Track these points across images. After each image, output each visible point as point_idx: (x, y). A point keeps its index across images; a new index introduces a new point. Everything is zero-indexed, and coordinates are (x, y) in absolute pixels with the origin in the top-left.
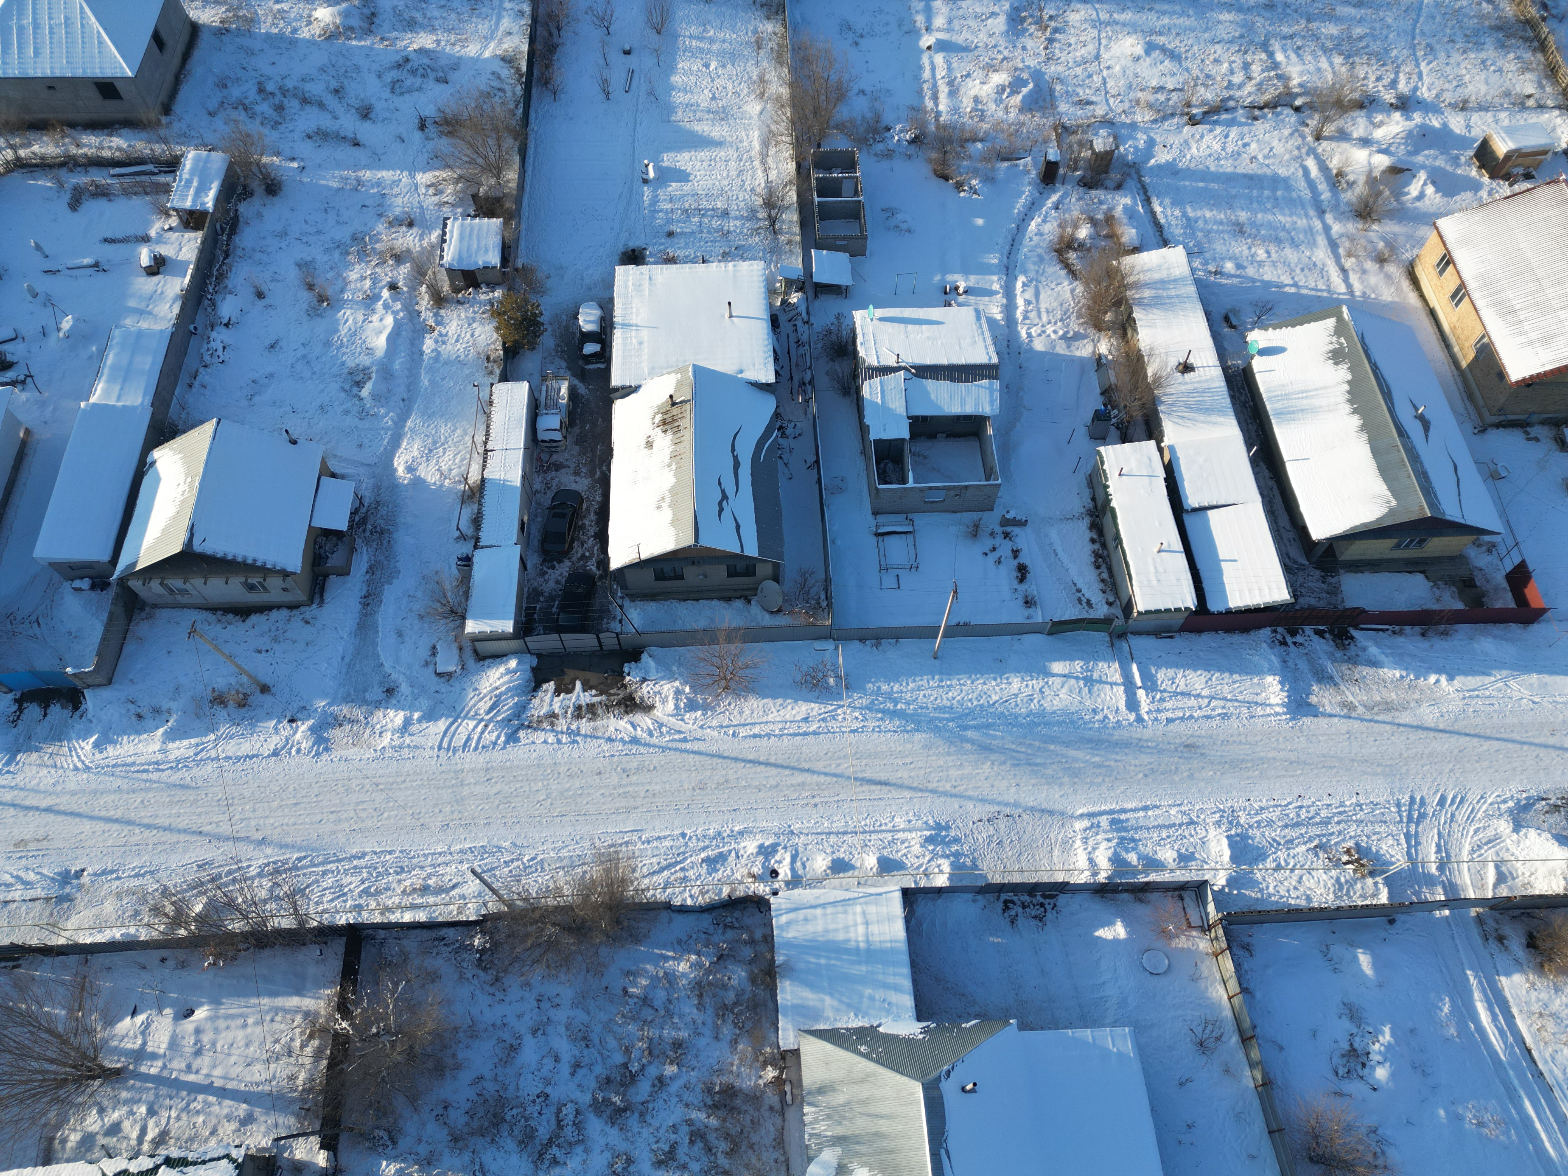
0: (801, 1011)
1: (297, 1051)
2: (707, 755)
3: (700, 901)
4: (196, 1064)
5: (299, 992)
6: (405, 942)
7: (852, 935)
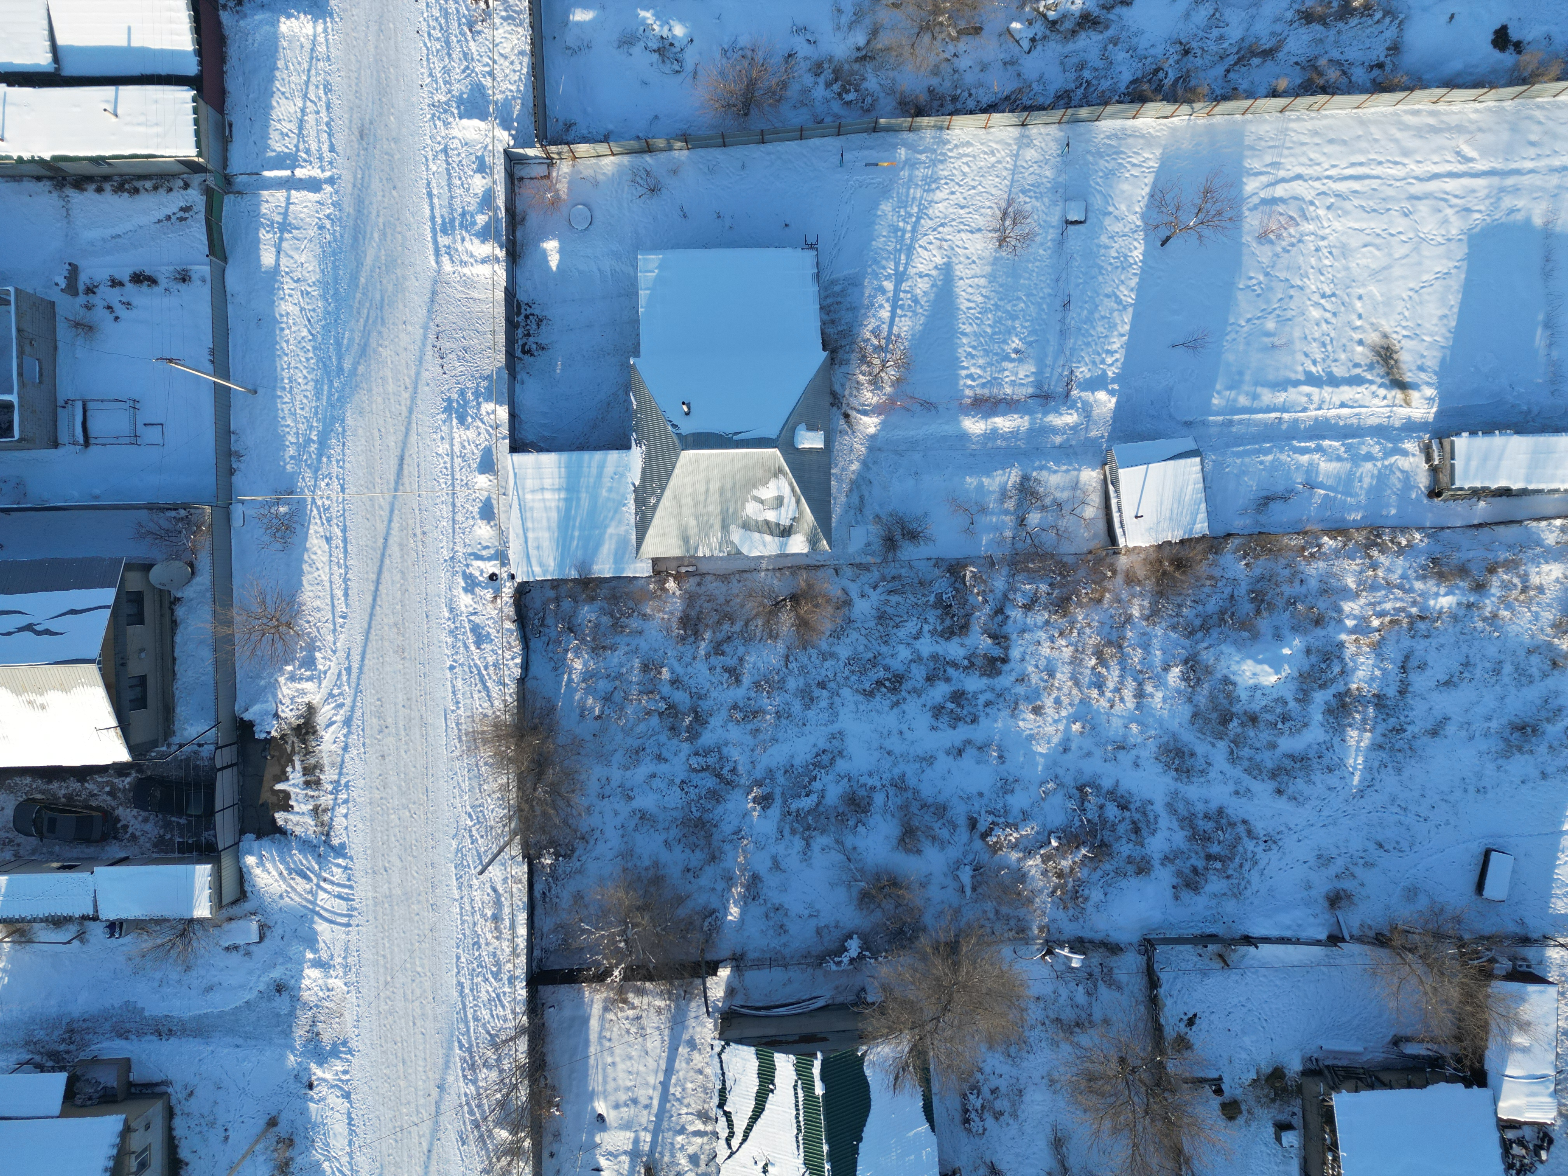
0: (619, 557)
1: (636, 1012)
2: (365, 646)
3: (517, 649)
4: (644, 1101)
5: (586, 1020)
6: (545, 930)
7: (554, 504)
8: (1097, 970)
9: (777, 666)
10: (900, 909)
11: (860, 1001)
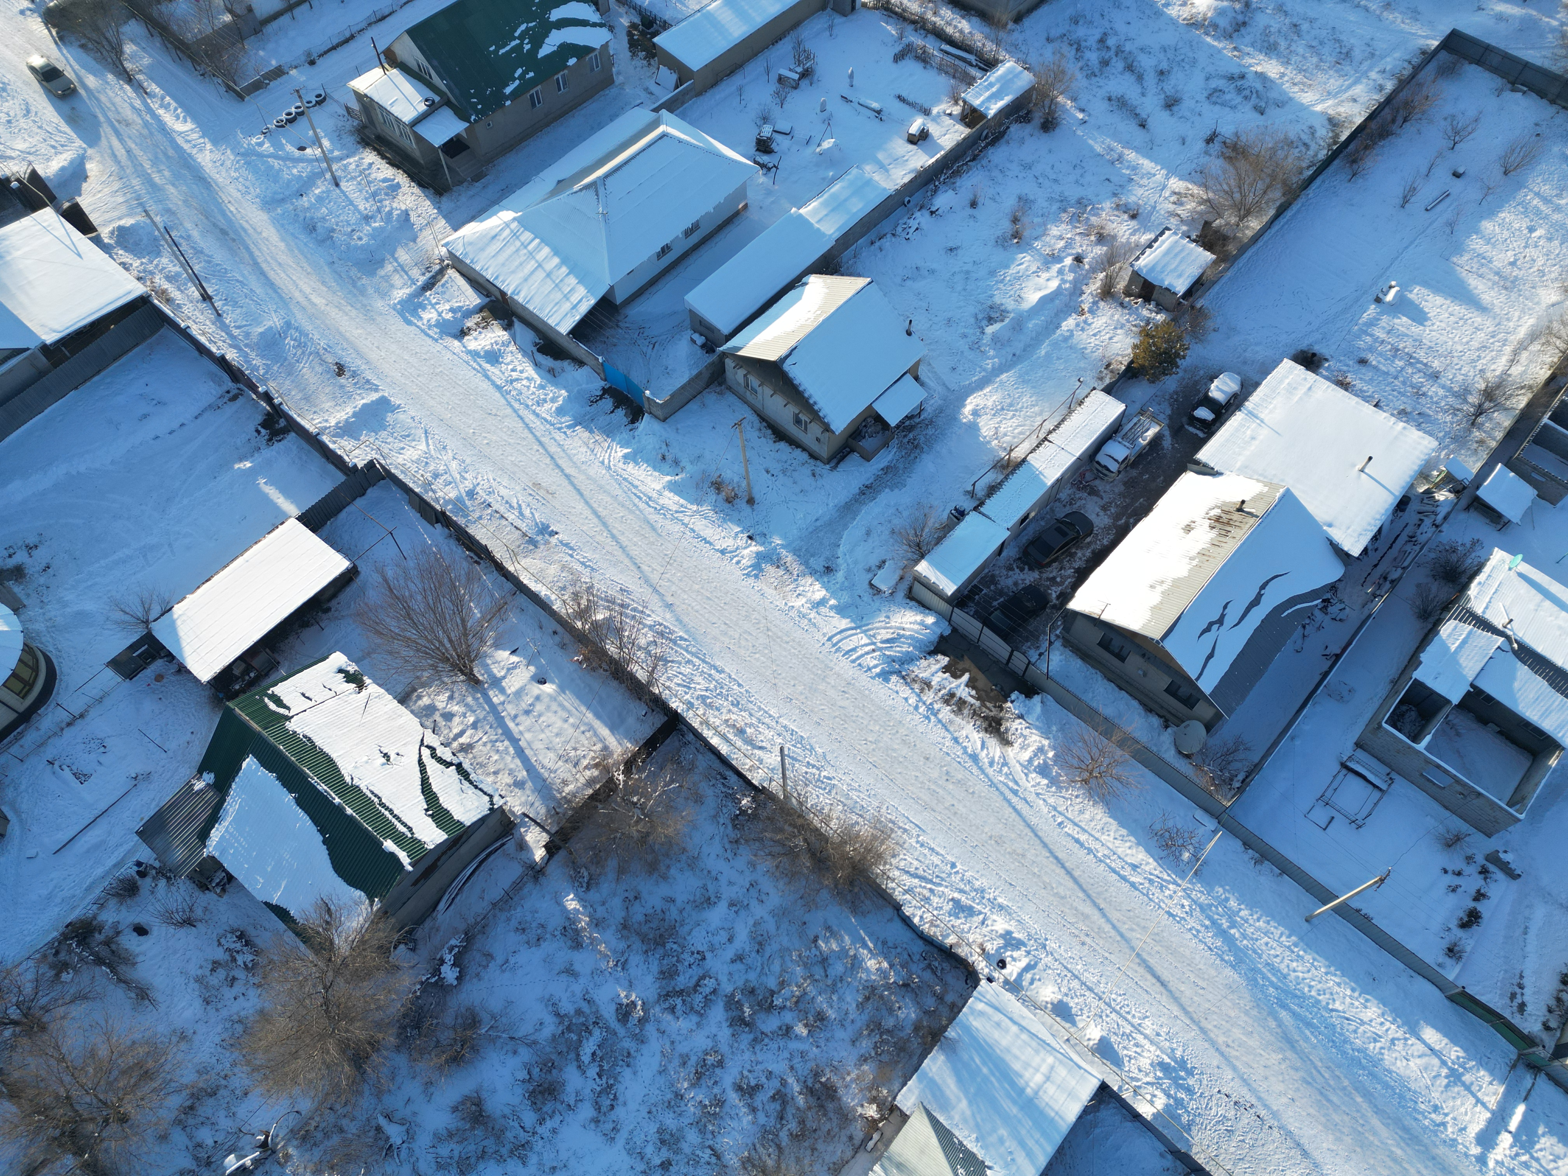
0: (933, 1087)
1: (581, 767)
2: (1025, 821)
3: (926, 928)
4: (521, 718)
5: (613, 729)
6: (700, 757)
7: (1027, 1075)
9: (719, 1139)
10: (433, 1044)
11: (409, 939)
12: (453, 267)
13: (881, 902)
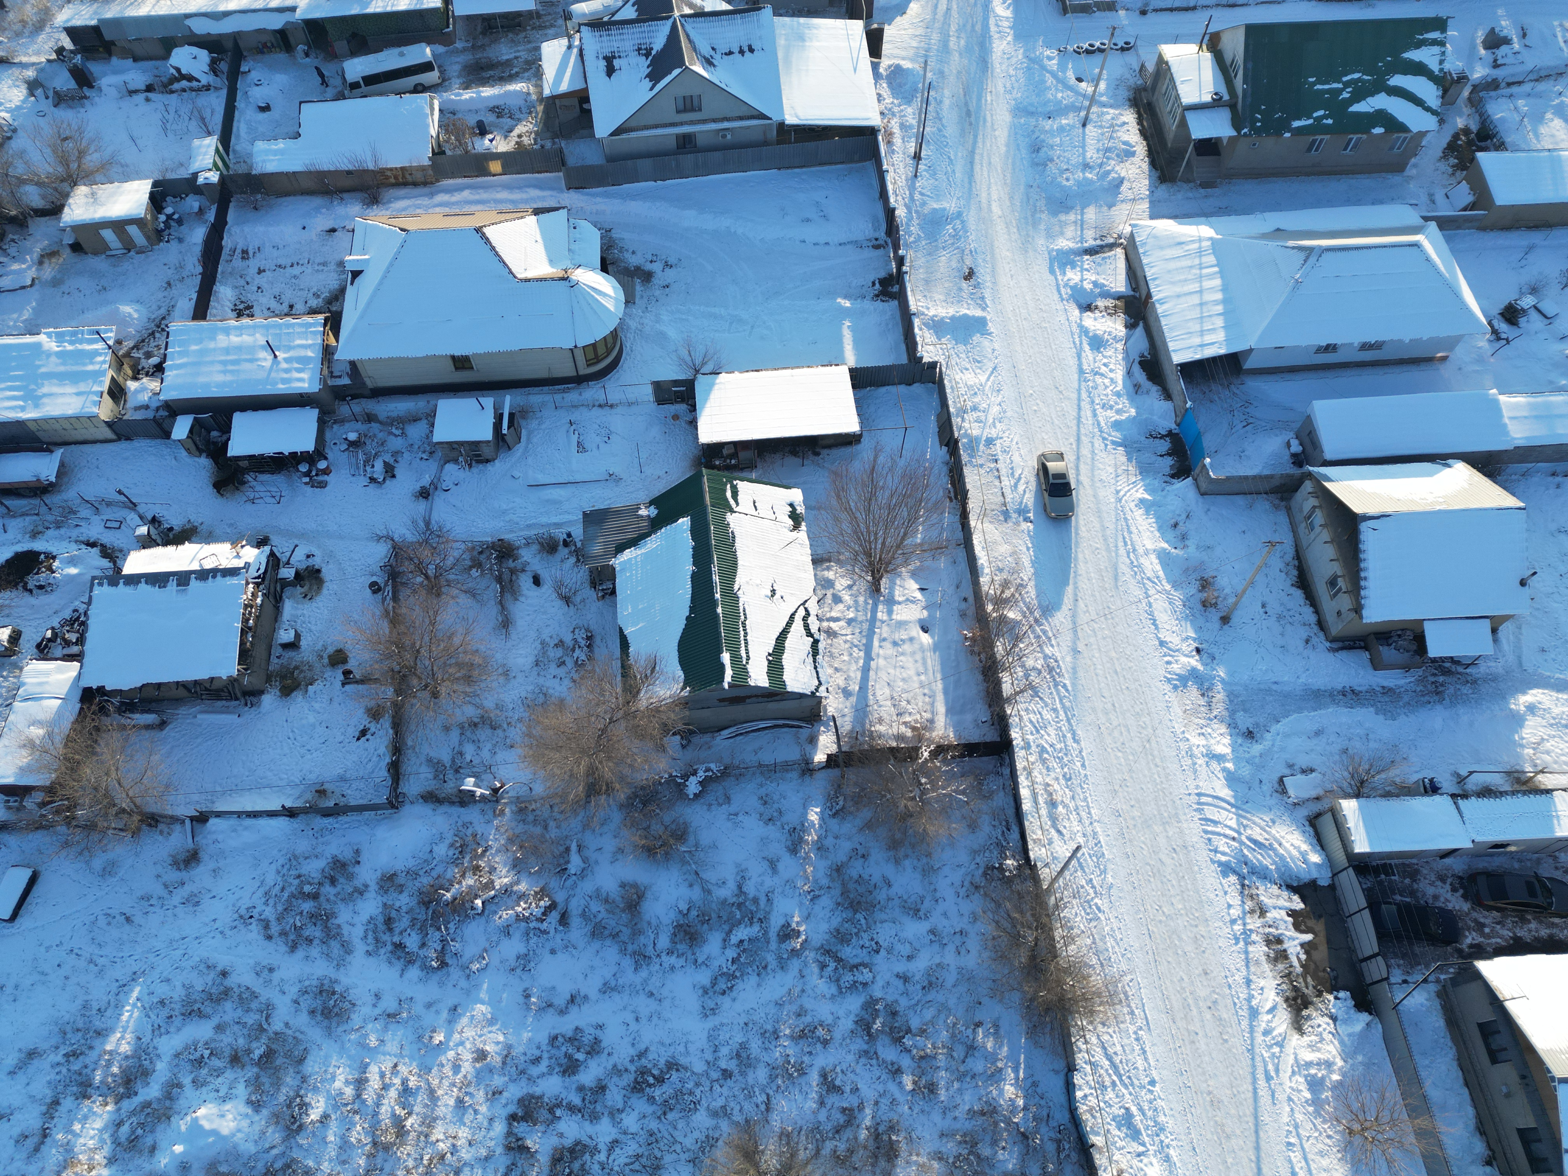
1: (902, 720)
3: (1082, 1108)
4: (887, 645)
5: (949, 711)
6: (1002, 794)
8: (450, 775)
9: (779, 1096)
10: (644, 825)
11: (687, 736)
12: (1125, 249)
13: (1060, 1049)
